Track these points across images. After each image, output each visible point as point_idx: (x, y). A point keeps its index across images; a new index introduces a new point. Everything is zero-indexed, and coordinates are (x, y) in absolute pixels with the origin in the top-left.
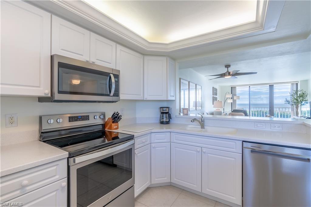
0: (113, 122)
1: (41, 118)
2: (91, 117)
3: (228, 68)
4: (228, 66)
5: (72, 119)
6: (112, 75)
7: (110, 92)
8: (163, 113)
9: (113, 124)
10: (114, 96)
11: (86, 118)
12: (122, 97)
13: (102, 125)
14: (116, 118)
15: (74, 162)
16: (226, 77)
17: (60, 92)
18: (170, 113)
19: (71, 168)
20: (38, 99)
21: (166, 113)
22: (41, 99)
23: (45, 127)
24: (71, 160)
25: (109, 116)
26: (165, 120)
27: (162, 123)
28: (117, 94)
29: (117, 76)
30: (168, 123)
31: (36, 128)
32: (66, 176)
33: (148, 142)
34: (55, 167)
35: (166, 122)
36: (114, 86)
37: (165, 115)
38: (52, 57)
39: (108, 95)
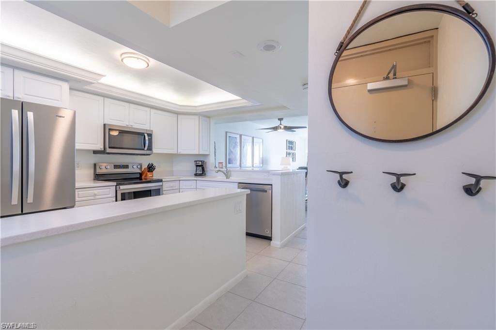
0: (148, 171)
1: (95, 165)
2: (130, 166)
3: (281, 120)
4: (280, 119)
5: (116, 167)
6: (146, 135)
7: (145, 147)
8: (197, 166)
9: (148, 173)
10: (147, 150)
11: (127, 167)
12: (155, 150)
13: (139, 173)
14: (151, 168)
15: (119, 188)
16: (278, 130)
17: (110, 148)
18: (204, 166)
19: (118, 191)
20: (93, 152)
21: (199, 166)
22: (95, 152)
23: (99, 171)
24: (118, 187)
25: (145, 166)
26: (199, 172)
27: (196, 175)
28: (150, 148)
29: (150, 135)
30: (200, 175)
31: (92, 171)
32: (115, 196)
33: (176, 188)
34: (109, 190)
35: (200, 174)
36: (147, 142)
37: (198, 168)
38: (104, 125)
39: (144, 150)
